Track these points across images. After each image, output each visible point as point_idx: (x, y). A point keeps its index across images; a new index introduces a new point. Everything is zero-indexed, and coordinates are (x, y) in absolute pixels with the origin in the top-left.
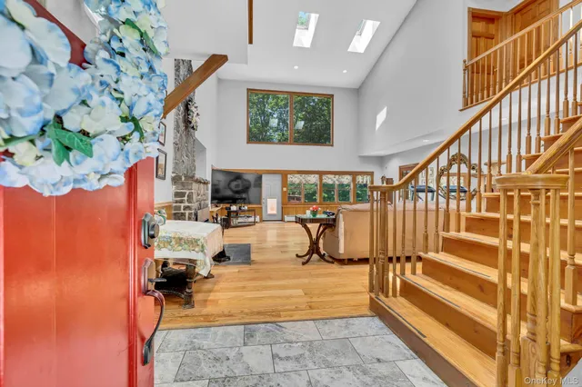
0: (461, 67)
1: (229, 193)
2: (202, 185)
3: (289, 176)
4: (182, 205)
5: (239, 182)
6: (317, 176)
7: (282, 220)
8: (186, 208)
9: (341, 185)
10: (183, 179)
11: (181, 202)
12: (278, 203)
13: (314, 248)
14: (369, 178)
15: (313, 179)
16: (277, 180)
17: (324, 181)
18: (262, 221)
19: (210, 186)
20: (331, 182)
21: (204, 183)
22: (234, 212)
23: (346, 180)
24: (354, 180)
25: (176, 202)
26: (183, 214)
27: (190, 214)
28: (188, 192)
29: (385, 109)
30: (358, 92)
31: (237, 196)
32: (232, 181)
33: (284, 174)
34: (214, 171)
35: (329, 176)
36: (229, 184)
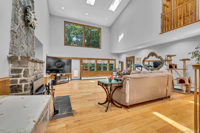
0: (160, 16)
1: (55, 68)
2: (38, 64)
3: (83, 60)
4: (19, 79)
5: (60, 63)
6: (95, 60)
7: (81, 79)
8: (22, 81)
9: (104, 64)
10: (19, 59)
11: (18, 77)
12: (78, 71)
13: (110, 100)
14: (114, 61)
15: (93, 62)
16: (78, 62)
17: (98, 63)
18: (71, 80)
19: (45, 65)
20: (100, 63)
21: (40, 63)
22: (58, 77)
23: (106, 62)
24: (109, 62)
25: (13, 77)
26: (19, 86)
27: (26, 86)
28: (24, 69)
29: (123, 34)
30: (110, 28)
31: (59, 69)
32: (57, 62)
33: (81, 60)
34: (48, 57)
35: (100, 60)
36: (55, 64)
